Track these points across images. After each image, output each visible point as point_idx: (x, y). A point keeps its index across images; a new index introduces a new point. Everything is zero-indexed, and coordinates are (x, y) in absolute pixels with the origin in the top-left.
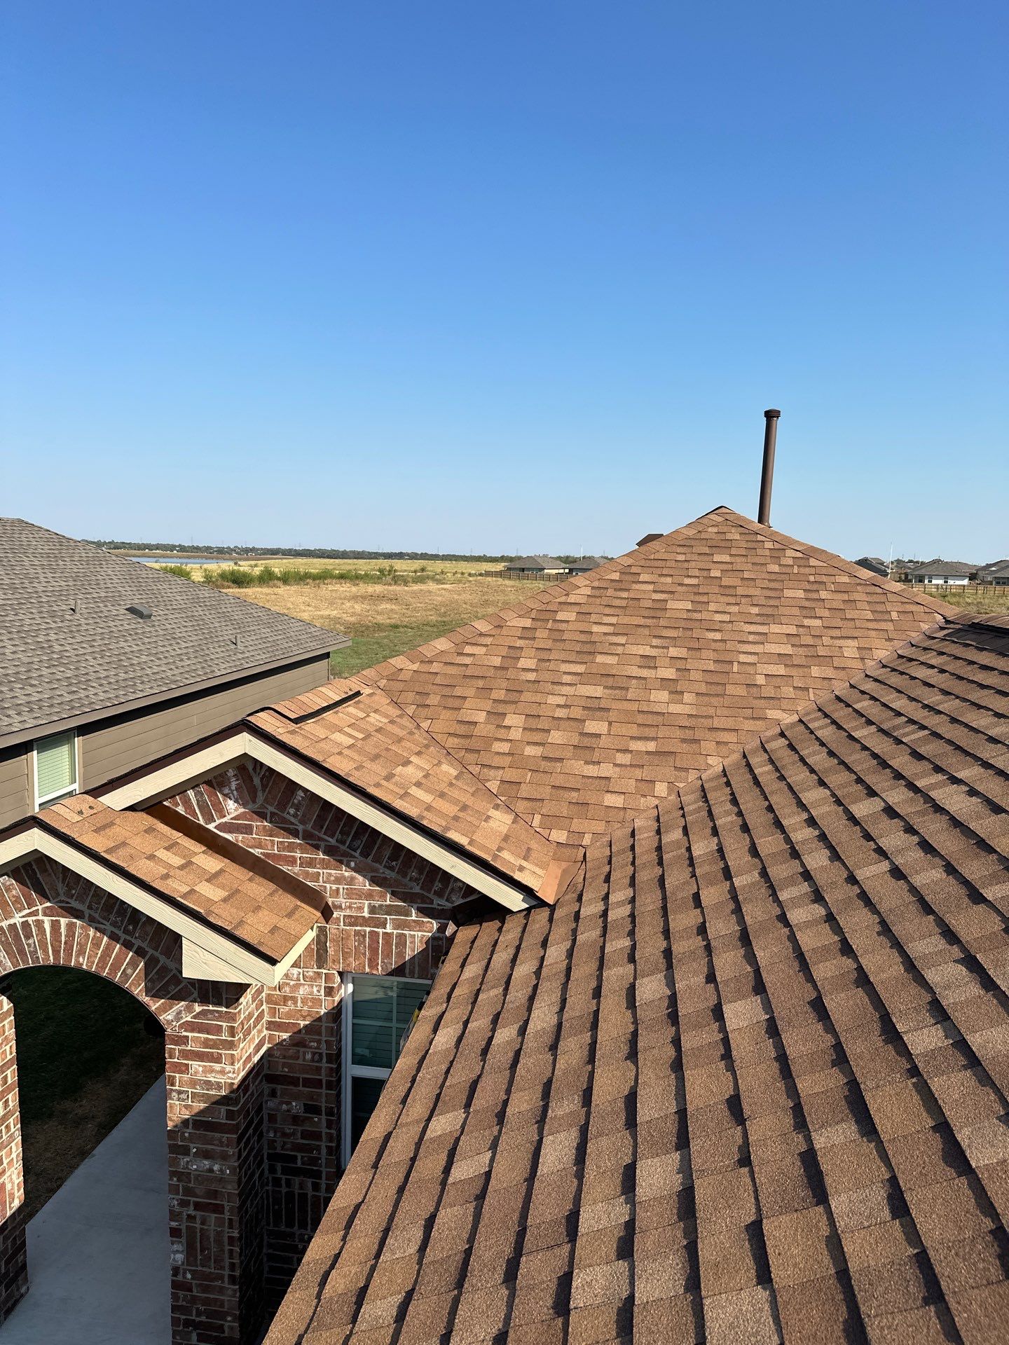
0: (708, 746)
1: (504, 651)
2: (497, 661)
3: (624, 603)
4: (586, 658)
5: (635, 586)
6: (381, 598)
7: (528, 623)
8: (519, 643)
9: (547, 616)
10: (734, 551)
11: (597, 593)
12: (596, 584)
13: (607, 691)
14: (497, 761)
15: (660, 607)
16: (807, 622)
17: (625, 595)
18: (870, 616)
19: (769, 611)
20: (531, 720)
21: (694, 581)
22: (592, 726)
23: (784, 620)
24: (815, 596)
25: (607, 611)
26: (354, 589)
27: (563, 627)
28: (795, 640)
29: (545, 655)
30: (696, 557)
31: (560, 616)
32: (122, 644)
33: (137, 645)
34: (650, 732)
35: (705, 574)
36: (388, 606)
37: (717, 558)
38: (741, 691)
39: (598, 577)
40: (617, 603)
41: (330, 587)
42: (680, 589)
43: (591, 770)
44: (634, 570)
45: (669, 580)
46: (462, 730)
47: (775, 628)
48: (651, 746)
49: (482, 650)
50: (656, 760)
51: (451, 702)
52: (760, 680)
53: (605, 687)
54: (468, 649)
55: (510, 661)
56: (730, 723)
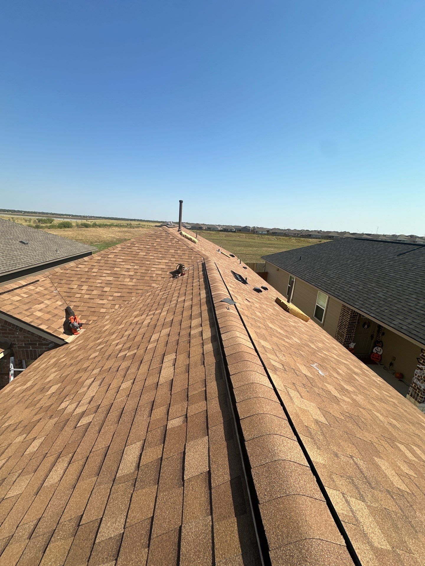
0: (134, 294)
1: (90, 267)
2: (87, 270)
3: (128, 253)
4: (111, 269)
5: (133, 248)
6: (127, 232)
7: (99, 258)
8: (95, 264)
9: (106, 256)
10: (162, 239)
11: (122, 249)
12: (123, 247)
13: (114, 279)
14: (75, 300)
15: (137, 254)
16: (172, 259)
17: (129, 250)
18: (187, 258)
19: (164, 256)
20: (90, 287)
21: (148, 247)
22: (106, 289)
23: (167, 258)
24: (176, 252)
25: (123, 255)
26: (119, 229)
27: (109, 259)
28: (167, 264)
29: (100, 268)
30: (152, 240)
31: (109, 256)
32: (15, 253)
33: (20, 253)
34: (120, 290)
35: (152, 245)
36: (128, 234)
37: (157, 240)
38: (148, 278)
39: (124, 245)
40: (127, 252)
41: (113, 229)
42: (145, 249)
43: (101, 302)
44: (134, 243)
45: (143, 246)
46: (69, 290)
47: (164, 261)
48: (119, 294)
49: (84, 266)
50: (118, 298)
51: (68, 282)
52: (154, 275)
53: (114, 277)
54: (80, 266)
55: (90, 269)
56: (141, 287)
